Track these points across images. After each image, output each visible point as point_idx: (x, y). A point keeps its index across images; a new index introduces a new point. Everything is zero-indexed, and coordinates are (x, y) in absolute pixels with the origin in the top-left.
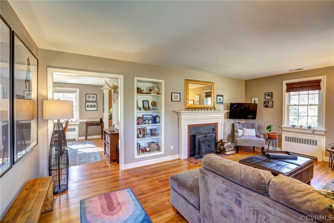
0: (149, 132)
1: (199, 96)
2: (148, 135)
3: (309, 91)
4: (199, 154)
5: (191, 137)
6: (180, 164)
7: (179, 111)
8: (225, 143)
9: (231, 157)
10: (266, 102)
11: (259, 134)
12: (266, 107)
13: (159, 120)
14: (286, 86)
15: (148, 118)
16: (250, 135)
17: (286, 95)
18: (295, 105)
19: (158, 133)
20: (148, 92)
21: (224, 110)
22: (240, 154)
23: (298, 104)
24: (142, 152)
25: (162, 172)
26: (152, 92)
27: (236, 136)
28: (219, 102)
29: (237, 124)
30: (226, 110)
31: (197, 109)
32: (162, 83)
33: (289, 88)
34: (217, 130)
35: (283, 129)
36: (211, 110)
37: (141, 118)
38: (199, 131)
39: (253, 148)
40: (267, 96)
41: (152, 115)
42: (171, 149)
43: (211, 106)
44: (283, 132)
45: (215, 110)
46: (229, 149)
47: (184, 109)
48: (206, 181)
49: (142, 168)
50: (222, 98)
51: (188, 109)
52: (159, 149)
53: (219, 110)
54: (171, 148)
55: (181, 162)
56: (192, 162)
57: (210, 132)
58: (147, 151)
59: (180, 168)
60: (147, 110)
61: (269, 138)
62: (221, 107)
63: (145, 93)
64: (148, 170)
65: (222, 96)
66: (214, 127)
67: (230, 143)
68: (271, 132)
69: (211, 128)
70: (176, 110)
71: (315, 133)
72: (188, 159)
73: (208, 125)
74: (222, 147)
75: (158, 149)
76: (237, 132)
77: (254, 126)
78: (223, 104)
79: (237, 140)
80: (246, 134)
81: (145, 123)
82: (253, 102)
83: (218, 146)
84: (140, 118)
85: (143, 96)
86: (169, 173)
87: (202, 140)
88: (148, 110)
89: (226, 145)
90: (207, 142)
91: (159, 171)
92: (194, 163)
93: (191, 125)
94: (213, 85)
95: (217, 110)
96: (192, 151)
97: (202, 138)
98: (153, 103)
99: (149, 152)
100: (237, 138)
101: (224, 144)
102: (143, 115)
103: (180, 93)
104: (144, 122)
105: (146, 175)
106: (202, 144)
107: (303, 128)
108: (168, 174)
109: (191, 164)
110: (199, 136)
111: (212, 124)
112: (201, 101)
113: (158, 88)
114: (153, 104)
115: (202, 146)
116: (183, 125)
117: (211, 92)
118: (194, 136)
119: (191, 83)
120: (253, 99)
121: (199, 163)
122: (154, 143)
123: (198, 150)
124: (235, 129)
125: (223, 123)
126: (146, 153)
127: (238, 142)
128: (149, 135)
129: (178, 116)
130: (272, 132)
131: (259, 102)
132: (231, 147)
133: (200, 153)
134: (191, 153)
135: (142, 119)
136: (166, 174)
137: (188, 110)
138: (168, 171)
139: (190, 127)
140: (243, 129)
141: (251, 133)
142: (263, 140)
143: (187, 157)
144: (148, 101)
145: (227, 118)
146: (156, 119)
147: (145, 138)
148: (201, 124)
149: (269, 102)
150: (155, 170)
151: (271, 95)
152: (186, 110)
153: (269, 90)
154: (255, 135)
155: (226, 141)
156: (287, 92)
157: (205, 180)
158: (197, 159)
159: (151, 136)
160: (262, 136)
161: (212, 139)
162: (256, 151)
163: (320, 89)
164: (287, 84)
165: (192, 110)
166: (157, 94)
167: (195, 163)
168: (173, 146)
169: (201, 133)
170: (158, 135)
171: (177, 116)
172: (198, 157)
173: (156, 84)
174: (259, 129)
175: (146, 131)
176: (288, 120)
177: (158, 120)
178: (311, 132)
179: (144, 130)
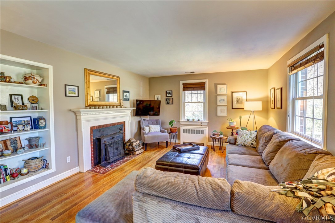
0: (25, 143)
1: (98, 91)
2: (24, 148)
3: (198, 91)
4: (106, 160)
5: (95, 142)
6: (82, 179)
7: (78, 110)
8: (133, 142)
9: (140, 156)
10: (167, 99)
11: (162, 129)
12: (167, 104)
13: (44, 123)
14: (182, 85)
15: (23, 122)
16: (156, 131)
17: (182, 93)
18: (189, 102)
19: (43, 142)
20: (22, 80)
21: (130, 107)
22: (148, 152)
23: (191, 101)
24: (12, 178)
25: (54, 201)
26: (30, 81)
27: (144, 133)
28: (125, 99)
29: (143, 121)
30: (132, 107)
31: (102, 107)
32: (48, 69)
33: (185, 88)
34: (124, 129)
35: (181, 123)
36: (117, 107)
37: (7, 123)
38: (104, 132)
39: (158, 143)
40: (168, 93)
41: (31, 117)
42: (68, 162)
43: (117, 103)
44: (181, 126)
45: (121, 107)
46: (138, 148)
47: (84, 107)
48: (146, 210)
49: (12, 206)
50: (128, 94)
51: (90, 106)
52: (46, 166)
53: (125, 107)
54: (67, 160)
55: (83, 177)
56: (99, 172)
57: (116, 133)
58: (22, 175)
59: (83, 186)
60: (20, 110)
61: (171, 132)
62: (127, 104)
63: (14, 82)
64: (26, 205)
65: (128, 92)
66: (121, 127)
67: (138, 142)
68: (172, 127)
69: (118, 128)
70: (73, 108)
71: (202, 124)
72: (92, 170)
73: (114, 125)
74: (130, 147)
75: (44, 167)
76: (144, 130)
77: (158, 122)
78: (129, 101)
79: (144, 137)
80: (152, 131)
81: (16, 131)
82: (156, 99)
83: (126, 147)
84: (4, 123)
85: (10, 87)
86: (68, 198)
87: (109, 143)
88: (23, 109)
89: (134, 144)
90: (114, 144)
91: (49, 201)
92: (101, 174)
93: (94, 127)
94: (119, 80)
95: (124, 108)
96: (97, 158)
97: (108, 140)
98: (32, 98)
99: (27, 175)
100: (145, 136)
101: (132, 144)
102: (11, 118)
103: (78, 87)
104: (15, 129)
105: (22, 216)
106: (109, 148)
107: (195, 121)
108: (66, 201)
109: (97, 176)
110: (105, 139)
111: (119, 123)
112: (101, 98)
113: (41, 76)
114: (33, 100)
115: (109, 150)
116: (84, 128)
117: (116, 88)
118: (99, 140)
119: (93, 74)
120: (156, 97)
121: (107, 172)
122: (37, 158)
123: (104, 155)
124: (142, 126)
125: (130, 122)
126: (20, 177)
127: (146, 139)
128: (26, 148)
129: (76, 116)
130: (174, 126)
131: (161, 99)
132: (140, 146)
133: (108, 159)
134: (96, 161)
135: (9, 125)
136: (62, 201)
137: (90, 108)
138: (65, 196)
139: (94, 130)
140: (149, 126)
141: (156, 129)
142: (167, 134)
143: (90, 168)
144: (22, 96)
145: (134, 116)
146: (38, 122)
147: (17, 154)
148: (107, 125)
149: (170, 100)
150: (41, 201)
151: (171, 93)
152: (87, 109)
153: (169, 89)
154: (160, 131)
155: (134, 140)
156: (183, 91)
157: (144, 210)
158: (104, 167)
159: (31, 148)
160: (166, 131)
161: (120, 140)
162: (161, 146)
163: (204, 89)
164: (183, 84)
165: (95, 108)
166: (39, 85)
167: (103, 173)
168: (69, 157)
169: (106, 136)
170: (43, 146)
171: (74, 116)
172: (105, 163)
173: (37, 69)
174: (162, 124)
175: (19, 142)
176: (184, 115)
177: (42, 124)
178: (200, 124)
179: (14, 141)
